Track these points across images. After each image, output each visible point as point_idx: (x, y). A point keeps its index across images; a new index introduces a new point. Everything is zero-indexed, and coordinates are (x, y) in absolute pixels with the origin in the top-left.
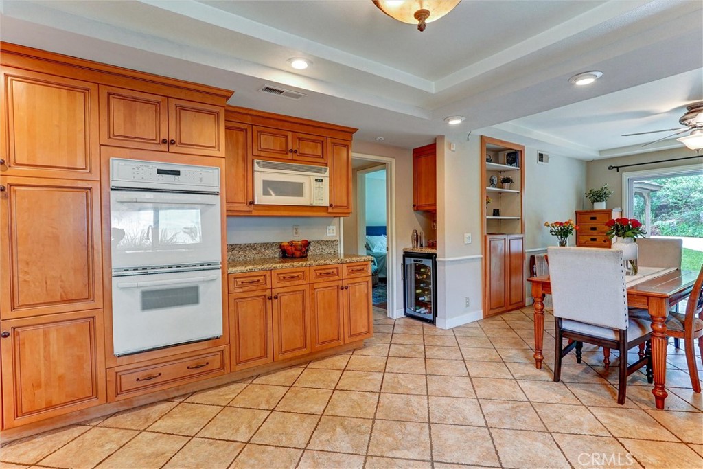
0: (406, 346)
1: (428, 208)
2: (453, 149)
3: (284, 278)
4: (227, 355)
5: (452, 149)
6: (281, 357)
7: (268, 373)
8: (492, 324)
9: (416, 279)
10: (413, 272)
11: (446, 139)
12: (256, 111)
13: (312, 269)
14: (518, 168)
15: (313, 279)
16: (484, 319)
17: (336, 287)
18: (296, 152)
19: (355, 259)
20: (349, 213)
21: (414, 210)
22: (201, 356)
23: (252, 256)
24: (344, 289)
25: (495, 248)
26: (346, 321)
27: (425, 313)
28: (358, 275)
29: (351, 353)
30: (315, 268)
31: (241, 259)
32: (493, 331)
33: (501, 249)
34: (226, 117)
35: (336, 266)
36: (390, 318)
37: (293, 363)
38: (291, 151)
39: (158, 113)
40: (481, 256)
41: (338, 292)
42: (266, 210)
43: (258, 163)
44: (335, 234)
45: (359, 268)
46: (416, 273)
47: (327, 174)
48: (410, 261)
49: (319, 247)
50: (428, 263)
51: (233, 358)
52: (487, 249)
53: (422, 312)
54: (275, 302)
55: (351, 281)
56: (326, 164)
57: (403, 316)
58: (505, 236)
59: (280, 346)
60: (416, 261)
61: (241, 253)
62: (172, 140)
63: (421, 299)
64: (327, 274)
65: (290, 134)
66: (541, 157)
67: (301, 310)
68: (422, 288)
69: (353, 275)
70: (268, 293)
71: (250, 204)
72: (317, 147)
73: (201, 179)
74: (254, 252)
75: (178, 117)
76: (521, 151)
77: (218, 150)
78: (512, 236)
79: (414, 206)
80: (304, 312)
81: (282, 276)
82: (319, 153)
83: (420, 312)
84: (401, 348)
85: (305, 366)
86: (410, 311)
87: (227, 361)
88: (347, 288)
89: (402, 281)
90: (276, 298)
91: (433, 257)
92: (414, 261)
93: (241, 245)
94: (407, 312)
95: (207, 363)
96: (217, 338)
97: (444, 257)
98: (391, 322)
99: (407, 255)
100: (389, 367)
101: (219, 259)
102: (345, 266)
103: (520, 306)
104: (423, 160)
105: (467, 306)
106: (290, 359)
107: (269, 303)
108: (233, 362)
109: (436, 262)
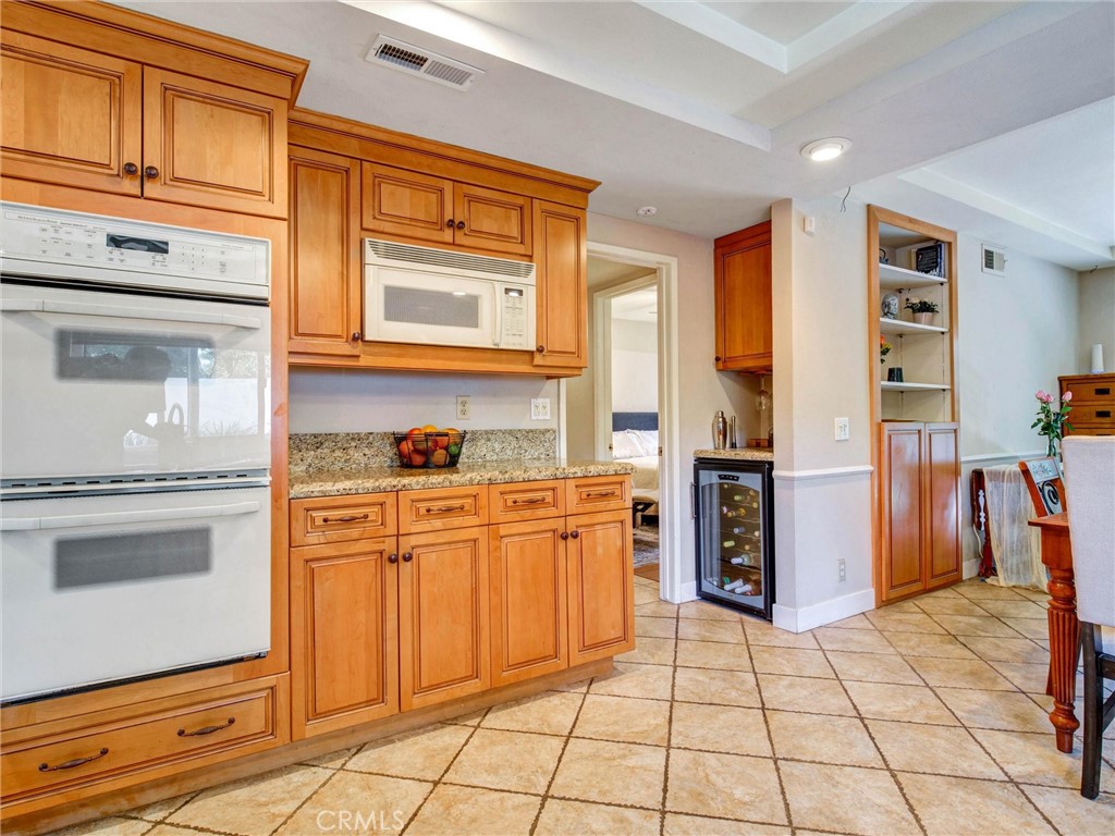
0: (713, 673)
1: (750, 364)
2: (811, 227)
3: (428, 511)
4: (282, 698)
5: (808, 228)
6: (418, 701)
7: (387, 740)
8: (900, 621)
9: (723, 517)
10: (716, 501)
11: (795, 206)
12: (368, 127)
13: (495, 491)
14: (942, 279)
15: (498, 513)
16: (878, 607)
17: (550, 534)
18: (461, 225)
19: (593, 470)
20: (581, 368)
21: (718, 370)
22: (213, 704)
23: (363, 460)
24: (570, 539)
25: (900, 450)
26: (573, 612)
27: (744, 594)
28: (601, 505)
29: (584, 689)
30: (503, 488)
31: (337, 467)
32: (908, 640)
33: (913, 455)
34: (290, 135)
35: (551, 484)
36: (666, 601)
37: (448, 712)
38: (451, 223)
39: (116, 100)
40: (870, 468)
41: (555, 546)
42: (391, 355)
43: (374, 246)
44: (548, 417)
45: (603, 489)
46: (721, 505)
47: (532, 278)
48: (710, 478)
49: (514, 443)
50: (753, 481)
51: (299, 704)
52: (883, 454)
53: (738, 591)
54: (406, 567)
55: (585, 520)
56: (530, 257)
57: (695, 598)
58: (920, 426)
59: (417, 675)
60: (725, 477)
61: (338, 453)
62: (151, 168)
63: (735, 561)
64: (530, 501)
65: (448, 186)
66: (989, 259)
67: (468, 586)
68: (736, 538)
69: (589, 507)
70: (389, 546)
71: (355, 339)
72: (508, 219)
73: (223, 265)
74: (367, 451)
75: (169, 115)
76: (950, 244)
77: (271, 200)
78: (933, 426)
79: (717, 359)
80: (475, 590)
81: (423, 506)
82: (515, 232)
83: (733, 591)
84: (701, 678)
85: (475, 722)
86: (710, 586)
87: (283, 714)
88: (575, 536)
89: (693, 521)
90: (408, 558)
91: (765, 470)
92: (720, 476)
93: (337, 435)
94: (704, 589)
95: (231, 721)
96: (258, 657)
97: (792, 469)
98: (670, 611)
99: (703, 463)
100: (680, 733)
101: (265, 460)
102: (571, 484)
103: (952, 580)
104: (737, 260)
105: (843, 579)
106: (442, 705)
107: (391, 570)
108: (299, 714)
109: (771, 481)
